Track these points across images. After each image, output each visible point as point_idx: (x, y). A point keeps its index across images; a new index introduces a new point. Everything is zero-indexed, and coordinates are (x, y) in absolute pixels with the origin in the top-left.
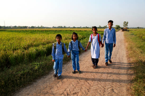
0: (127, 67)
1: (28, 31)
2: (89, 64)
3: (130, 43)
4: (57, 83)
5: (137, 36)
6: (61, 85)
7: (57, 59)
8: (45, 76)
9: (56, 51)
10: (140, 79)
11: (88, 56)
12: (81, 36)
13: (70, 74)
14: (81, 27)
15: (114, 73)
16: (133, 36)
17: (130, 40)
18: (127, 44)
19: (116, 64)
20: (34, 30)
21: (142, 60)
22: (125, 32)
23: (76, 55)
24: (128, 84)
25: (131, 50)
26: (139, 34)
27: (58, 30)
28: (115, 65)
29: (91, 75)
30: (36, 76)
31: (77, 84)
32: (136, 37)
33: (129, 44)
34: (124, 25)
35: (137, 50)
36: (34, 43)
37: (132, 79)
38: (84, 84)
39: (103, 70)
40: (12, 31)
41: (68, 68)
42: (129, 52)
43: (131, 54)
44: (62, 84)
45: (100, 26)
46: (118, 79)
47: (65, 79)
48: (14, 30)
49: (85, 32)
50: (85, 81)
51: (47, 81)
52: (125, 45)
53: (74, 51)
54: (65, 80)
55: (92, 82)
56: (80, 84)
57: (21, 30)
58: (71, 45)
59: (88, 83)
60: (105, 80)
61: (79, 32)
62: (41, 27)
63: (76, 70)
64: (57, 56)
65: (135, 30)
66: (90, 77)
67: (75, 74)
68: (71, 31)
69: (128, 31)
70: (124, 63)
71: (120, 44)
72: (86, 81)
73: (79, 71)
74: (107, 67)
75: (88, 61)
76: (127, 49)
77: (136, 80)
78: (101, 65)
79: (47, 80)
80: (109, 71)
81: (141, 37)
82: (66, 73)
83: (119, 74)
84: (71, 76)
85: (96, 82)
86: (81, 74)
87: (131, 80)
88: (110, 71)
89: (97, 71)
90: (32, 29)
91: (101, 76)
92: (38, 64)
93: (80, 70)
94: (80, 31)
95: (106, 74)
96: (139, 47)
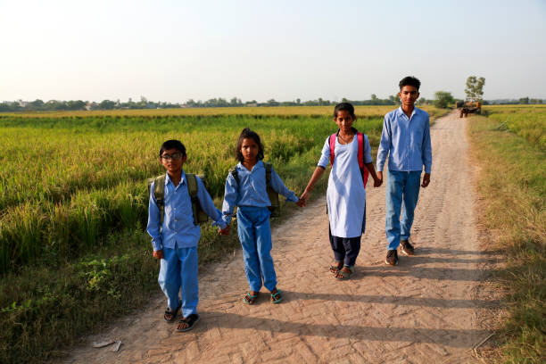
0: (475, 272)
1: (89, 122)
2: (320, 261)
3: (492, 166)
4: (176, 351)
5: (522, 136)
6: (193, 360)
7: (173, 247)
8: (128, 319)
9: (164, 214)
10: (530, 326)
11: (319, 224)
12: (294, 140)
13: (237, 305)
14: (299, 100)
15: (424, 299)
16: (506, 134)
17: (493, 151)
18: (478, 169)
19: (433, 256)
20: (110, 117)
21: (538, 237)
22: (473, 118)
23: (258, 227)
24: (479, 352)
25: (495, 194)
26: (527, 128)
27: (208, 117)
28: (428, 260)
29: (322, 310)
30: (89, 321)
31: (260, 353)
32: (516, 138)
33: (488, 171)
34: (470, 90)
35: (520, 193)
36: (99, 173)
37: (495, 327)
38: (291, 354)
39: (374, 286)
40: (22, 123)
41: (229, 278)
42: (487, 202)
43: (495, 210)
44: (198, 353)
45: (374, 96)
46: (437, 328)
47: (211, 328)
48: (31, 115)
49: (314, 120)
50: (298, 339)
51: (136, 343)
52: (470, 174)
53: (248, 209)
54: (212, 334)
55: (327, 345)
56: (275, 353)
57: (60, 115)
58: (236, 184)
59: (310, 348)
60: (384, 334)
61: (290, 122)
62: (139, 103)
63: (264, 290)
64: (172, 235)
65: (514, 112)
66: (317, 321)
67: (258, 308)
68: (260, 117)
69: (484, 115)
70: (464, 253)
71: (450, 170)
72: (303, 336)
73: (274, 290)
74: (393, 271)
75: (317, 247)
76: (479, 189)
77: (512, 332)
78: (368, 264)
79: (135, 337)
80: (402, 289)
81: (537, 139)
82: (218, 302)
83: (442, 303)
84: (240, 316)
85: (344, 341)
86: (281, 305)
87: (491, 332)
88: (405, 292)
89: (349, 292)
90: (105, 113)
91: (366, 315)
92: (105, 264)
93: (278, 287)
94: (296, 117)
95: (386, 305)
96: (527, 182)
